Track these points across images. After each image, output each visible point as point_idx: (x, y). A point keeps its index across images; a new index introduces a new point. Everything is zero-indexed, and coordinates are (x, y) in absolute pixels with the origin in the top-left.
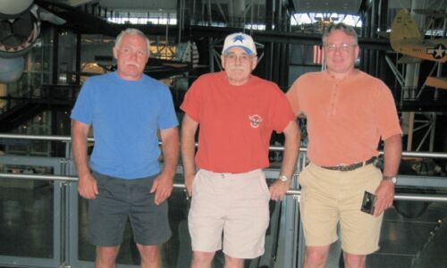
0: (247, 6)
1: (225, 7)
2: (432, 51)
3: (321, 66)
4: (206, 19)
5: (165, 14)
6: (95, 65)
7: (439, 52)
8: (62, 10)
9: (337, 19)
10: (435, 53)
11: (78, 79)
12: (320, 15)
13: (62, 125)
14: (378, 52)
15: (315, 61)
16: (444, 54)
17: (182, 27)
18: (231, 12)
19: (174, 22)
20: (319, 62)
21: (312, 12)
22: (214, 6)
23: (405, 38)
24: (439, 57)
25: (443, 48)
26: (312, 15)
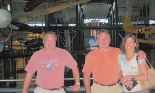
0: (69, 18)
1: (62, 19)
2: (137, 30)
3: (94, 37)
4: (55, 23)
5: (41, 23)
6: (16, 41)
7: (140, 30)
8: (21, 25)
9: (99, 20)
10: (139, 31)
11: (12, 47)
12: (92, 20)
13: (7, 64)
14: (115, 31)
15: (92, 35)
16: (141, 31)
17: (47, 27)
18: (64, 21)
19: (44, 25)
20: (93, 36)
21: (90, 18)
22: (58, 19)
23: (128, 26)
24: (140, 32)
25: (141, 29)
26: (90, 19)
